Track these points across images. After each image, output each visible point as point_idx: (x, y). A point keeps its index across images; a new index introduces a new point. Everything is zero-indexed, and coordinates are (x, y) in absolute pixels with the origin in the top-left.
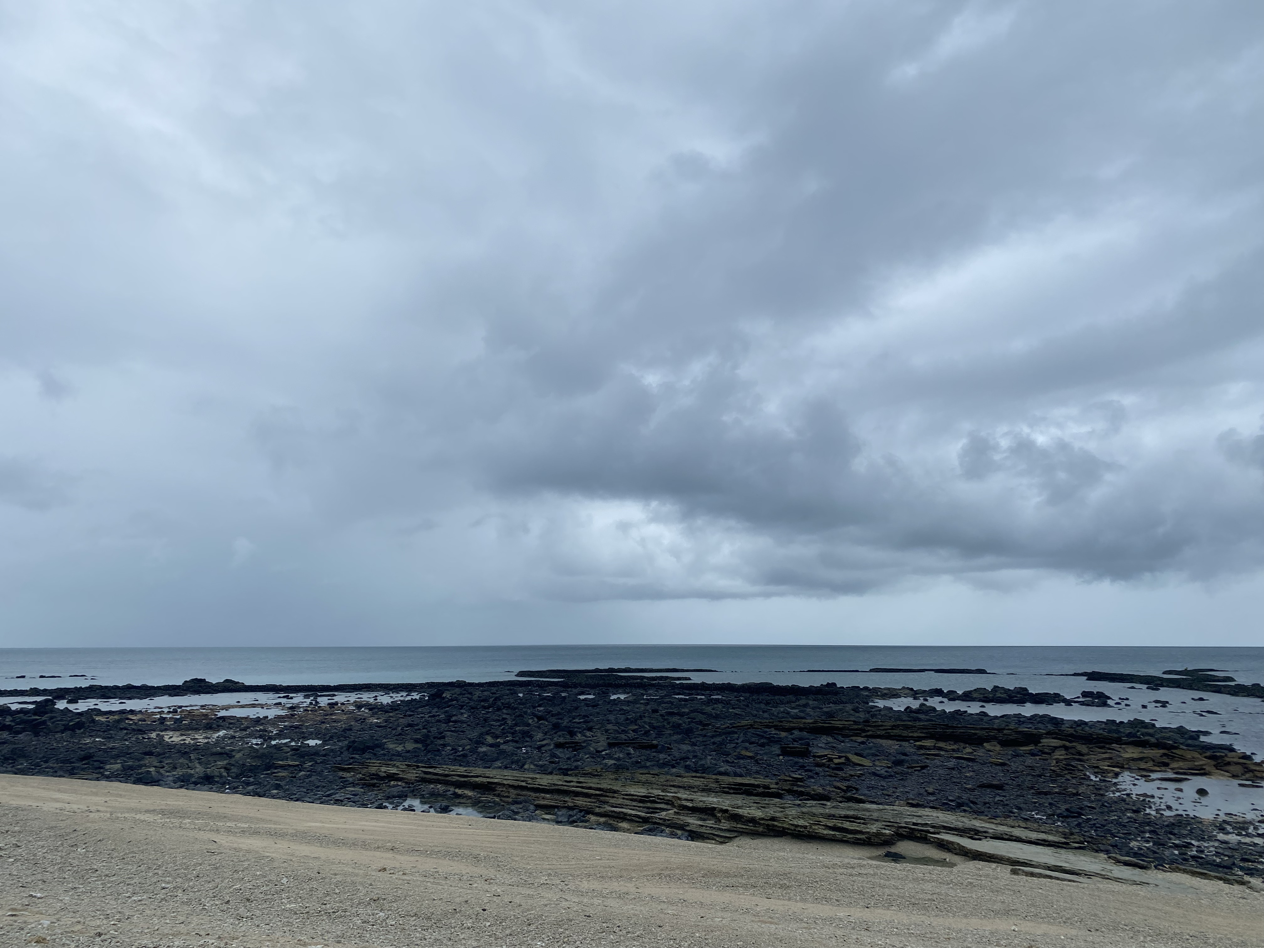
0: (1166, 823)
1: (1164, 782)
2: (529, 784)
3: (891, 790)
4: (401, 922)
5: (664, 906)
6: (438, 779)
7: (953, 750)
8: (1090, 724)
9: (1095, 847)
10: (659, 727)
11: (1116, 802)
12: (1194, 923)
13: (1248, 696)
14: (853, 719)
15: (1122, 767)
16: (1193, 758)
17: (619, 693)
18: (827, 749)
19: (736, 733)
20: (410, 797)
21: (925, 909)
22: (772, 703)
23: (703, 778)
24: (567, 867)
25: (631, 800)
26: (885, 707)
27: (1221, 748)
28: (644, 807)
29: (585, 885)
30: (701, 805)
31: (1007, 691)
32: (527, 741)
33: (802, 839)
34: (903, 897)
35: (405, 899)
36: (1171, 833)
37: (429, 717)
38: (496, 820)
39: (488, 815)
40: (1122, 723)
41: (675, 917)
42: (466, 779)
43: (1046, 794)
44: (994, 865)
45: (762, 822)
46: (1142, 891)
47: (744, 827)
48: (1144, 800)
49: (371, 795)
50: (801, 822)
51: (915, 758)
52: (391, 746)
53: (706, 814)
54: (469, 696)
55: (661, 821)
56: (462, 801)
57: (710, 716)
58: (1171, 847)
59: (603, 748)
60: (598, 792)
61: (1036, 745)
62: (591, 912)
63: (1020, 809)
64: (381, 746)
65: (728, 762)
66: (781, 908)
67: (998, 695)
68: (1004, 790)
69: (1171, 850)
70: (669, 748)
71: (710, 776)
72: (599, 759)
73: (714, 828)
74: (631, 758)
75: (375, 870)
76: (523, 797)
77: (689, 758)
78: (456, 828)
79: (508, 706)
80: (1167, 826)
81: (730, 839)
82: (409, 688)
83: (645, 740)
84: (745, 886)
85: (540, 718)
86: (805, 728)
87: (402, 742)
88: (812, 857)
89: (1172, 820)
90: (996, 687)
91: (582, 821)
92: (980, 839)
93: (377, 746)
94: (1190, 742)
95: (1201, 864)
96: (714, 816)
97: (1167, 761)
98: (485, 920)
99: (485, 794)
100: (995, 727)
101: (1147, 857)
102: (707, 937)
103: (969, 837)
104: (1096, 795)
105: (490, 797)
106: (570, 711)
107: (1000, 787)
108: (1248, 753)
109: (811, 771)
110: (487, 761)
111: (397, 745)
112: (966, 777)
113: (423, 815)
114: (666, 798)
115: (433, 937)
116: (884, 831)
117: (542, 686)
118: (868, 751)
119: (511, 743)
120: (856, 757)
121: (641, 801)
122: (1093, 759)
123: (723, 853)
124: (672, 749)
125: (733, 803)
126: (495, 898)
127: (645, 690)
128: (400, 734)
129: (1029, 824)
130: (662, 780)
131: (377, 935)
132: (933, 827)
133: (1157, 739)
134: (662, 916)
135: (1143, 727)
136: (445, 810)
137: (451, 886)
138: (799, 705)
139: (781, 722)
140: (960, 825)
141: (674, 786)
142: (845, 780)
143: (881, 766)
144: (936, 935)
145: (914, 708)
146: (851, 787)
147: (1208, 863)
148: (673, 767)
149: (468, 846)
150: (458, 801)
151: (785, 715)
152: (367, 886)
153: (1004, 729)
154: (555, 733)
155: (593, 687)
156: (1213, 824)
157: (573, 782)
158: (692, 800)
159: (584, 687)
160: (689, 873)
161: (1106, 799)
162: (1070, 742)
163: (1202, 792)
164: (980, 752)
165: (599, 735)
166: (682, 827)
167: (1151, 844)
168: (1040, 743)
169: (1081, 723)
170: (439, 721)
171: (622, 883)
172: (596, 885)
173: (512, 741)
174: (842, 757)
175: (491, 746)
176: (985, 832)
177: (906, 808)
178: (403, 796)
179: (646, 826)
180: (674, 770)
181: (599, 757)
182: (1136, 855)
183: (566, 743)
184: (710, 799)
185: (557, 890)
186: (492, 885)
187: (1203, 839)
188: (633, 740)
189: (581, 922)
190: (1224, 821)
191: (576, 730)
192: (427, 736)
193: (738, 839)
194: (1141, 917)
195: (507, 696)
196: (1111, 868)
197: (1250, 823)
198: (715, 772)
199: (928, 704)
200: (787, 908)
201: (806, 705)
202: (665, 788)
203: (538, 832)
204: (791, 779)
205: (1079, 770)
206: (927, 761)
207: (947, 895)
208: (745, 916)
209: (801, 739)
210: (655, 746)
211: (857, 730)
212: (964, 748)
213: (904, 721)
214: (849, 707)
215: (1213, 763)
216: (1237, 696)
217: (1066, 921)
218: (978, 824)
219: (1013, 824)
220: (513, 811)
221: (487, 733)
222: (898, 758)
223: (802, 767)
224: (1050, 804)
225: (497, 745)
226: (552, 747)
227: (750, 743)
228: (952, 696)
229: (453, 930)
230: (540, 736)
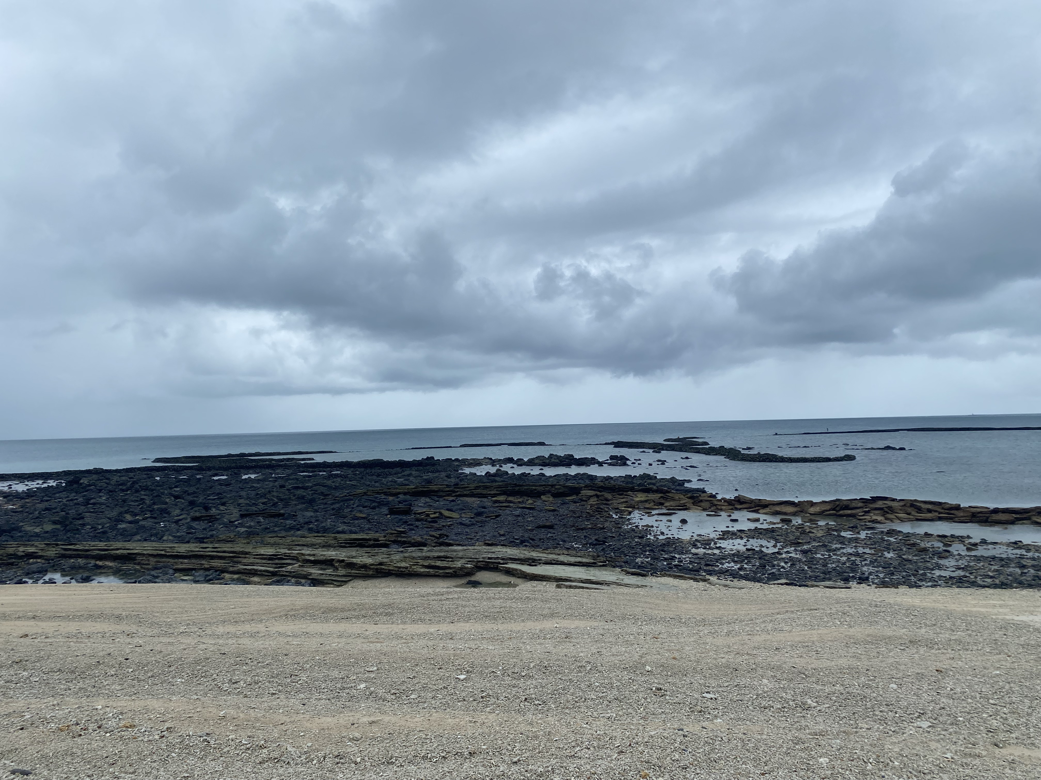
0: (659, 544)
1: (660, 516)
2: (168, 552)
3: (473, 535)
4: (45, 678)
5: (290, 639)
6: (78, 555)
7: (519, 502)
8: (614, 478)
9: (613, 564)
10: (285, 499)
11: (628, 532)
12: (673, 609)
13: (716, 455)
14: (445, 483)
15: (634, 508)
16: (679, 498)
17: (250, 474)
18: (425, 507)
19: (352, 500)
20: (50, 572)
21: (495, 619)
22: (382, 474)
23: (323, 537)
24: (204, 617)
25: (261, 559)
26: (470, 473)
27: (697, 491)
28: (272, 564)
29: (221, 630)
30: (322, 558)
31: (558, 457)
32: (165, 517)
33: (403, 577)
34: (479, 612)
35: (48, 658)
36: (663, 551)
37: (68, 501)
38: (137, 584)
39: (129, 581)
40: (635, 476)
41: (299, 646)
42: (106, 552)
43: (582, 529)
44: (544, 583)
45: (372, 567)
46: (641, 591)
47: (357, 572)
48: (647, 529)
49: (10, 573)
50: (403, 564)
51: (492, 509)
52: (29, 529)
53: (326, 565)
54: (107, 481)
55: (287, 574)
56: (103, 571)
57: (330, 487)
58: (662, 560)
59: (235, 519)
60: (231, 555)
61: (577, 495)
62: (226, 650)
63: (564, 541)
64: (18, 529)
65: (345, 523)
66: (386, 631)
67: (553, 460)
68: (554, 529)
69: (662, 562)
70: (294, 515)
71: (330, 535)
72: (232, 528)
73: (333, 575)
74: (261, 526)
75: (17, 637)
76: (162, 564)
77: (312, 522)
78: (97, 594)
79: (146, 488)
80: (661, 546)
81: (346, 582)
82: (45, 476)
83: (273, 510)
84: (357, 617)
85: (176, 497)
86: (409, 493)
87: (40, 524)
88: (411, 590)
89: (663, 542)
90: (551, 455)
91: (218, 579)
92: (536, 565)
93: (13, 529)
94: (678, 488)
95: (680, 570)
96: (332, 565)
97: (663, 501)
98: (128, 667)
99: (125, 563)
100: (549, 483)
101: (646, 568)
102: (325, 658)
103: (528, 565)
104: (616, 528)
105: (131, 566)
106: (204, 490)
107: (551, 527)
108: (714, 493)
109: (412, 525)
110: (127, 536)
111: (35, 527)
112: (528, 521)
113: (64, 586)
114: (292, 555)
115: (77, 687)
116: (467, 566)
117: (178, 470)
118: (456, 507)
119: (149, 519)
120: (448, 512)
121: (270, 559)
122: (615, 503)
123: (340, 593)
124: (297, 516)
125: (348, 554)
126: (137, 649)
127: (274, 470)
128: (37, 518)
129: (570, 552)
130: (288, 541)
131: (20, 691)
132: (503, 559)
133: (657, 487)
134: (288, 647)
135: (648, 479)
136: (87, 580)
137: (94, 643)
138: (404, 475)
139: (390, 489)
140: (522, 556)
141: (298, 545)
142: (439, 530)
143: (466, 517)
144: (501, 637)
145: (492, 472)
146: (443, 534)
147: (684, 569)
148: (298, 530)
149: (111, 608)
150: (99, 571)
151: (393, 484)
152: (9, 651)
153: (556, 485)
154: (192, 509)
155: (226, 469)
156: (689, 542)
157: (209, 548)
158: (314, 555)
159: (217, 470)
160: (311, 612)
161: (622, 530)
162: (600, 491)
163: (684, 522)
164: (539, 503)
165: (232, 508)
166: (305, 577)
167: (650, 559)
168: (580, 493)
169: (609, 478)
170: (78, 504)
171: (253, 625)
172: (231, 629)
173: (150, 517)
174: (437, 512)
175: (130, 522)
176: (540, 560)
177: (484, 547)
178: (43, 572)
179: (275, 579)
180: (299, 532)
181: (232, 526)
182: (639, 567)
183: (202, 517)
184: (330, 553)
185: (195, 636)
186: (134, 638)
187: (682, 553)
188: (263, 510)
189: (217, 659)
190: (696, 540)
191: (211, 505)
192: (66, 518)
193: (352, 581)
194: (640, 609)
195: (145, 479)
196: (623, 578)
197: (712, 540)
198: (334, 531)
199: (502, 469)
200: (390, 630)
201: (409, 475)
202: (291, 547)
203: (177, 591)
204: (396, 532)
205: (605, 511)
206: (500, 511)
207: (511, 607)
208: (356, 639)
209: (405, 501)
210: (282, 515)
211: (448, 491)
212: (527, 500)
213: (484, 483)
214: (443, 474)
215: (691, 501)
216: (710, 455)
217: (593, 617)
218: (534, 554)
219: (559, 553)
220: (154, 576)
221: (126, 512)
222: (479, 511)
223: (406, 522)
224: (585, 536)
225: (137, 522)
226: (188, 521)
227: (364, 507)
228: (520, 463)
229: (97, 679)
230: (177, 512)
